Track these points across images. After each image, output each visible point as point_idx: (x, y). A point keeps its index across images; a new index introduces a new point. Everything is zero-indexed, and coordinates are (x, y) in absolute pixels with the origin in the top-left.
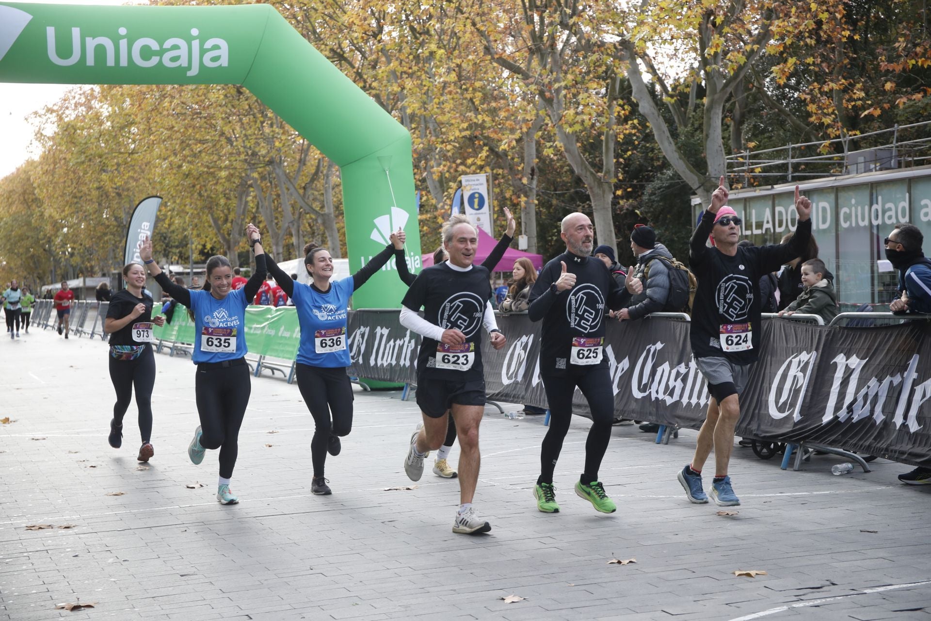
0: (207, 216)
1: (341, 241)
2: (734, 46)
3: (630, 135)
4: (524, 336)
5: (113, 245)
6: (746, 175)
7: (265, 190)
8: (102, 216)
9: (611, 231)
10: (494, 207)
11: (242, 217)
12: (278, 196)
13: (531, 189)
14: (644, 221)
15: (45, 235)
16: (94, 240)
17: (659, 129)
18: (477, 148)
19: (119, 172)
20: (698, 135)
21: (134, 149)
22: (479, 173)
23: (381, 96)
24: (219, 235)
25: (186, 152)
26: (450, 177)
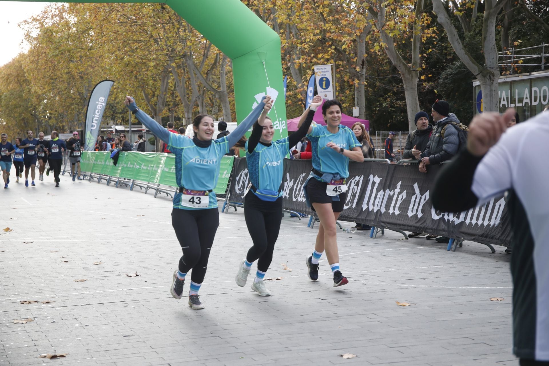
0: (141, 92)
1: (231, 110)
3: (431, 37)
4: (357, 176)
5: (78, 111)
6: (512, 65)
7: (180, 75)
8: (70, 92)
9: (417, 104)
10: (336, 87)
11: (165, 93)
12: (189, 79)
13: (362, 75)
14: (440, 97)
15: (32, 105)
16: (64, 108)
17: (451, 33)
18: (325, 46)
19: (81, 62)
20: (478, 38)
21: (92, 46)
22: (326, 64)
23: (260, 10)
24: (148, 105)
25: (127, 49)
26: (307, 67)
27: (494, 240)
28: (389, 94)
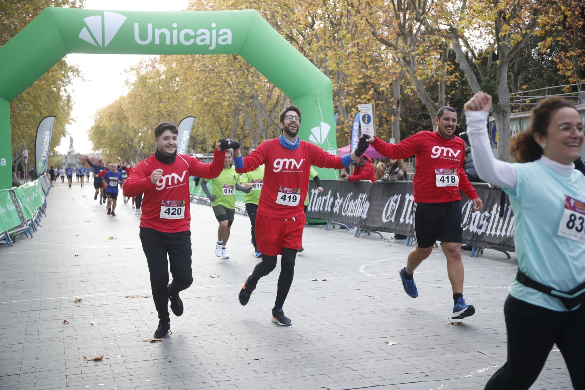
0: (217, 127)
2: (515, 30)
3: (454, 81)
4: (396, 195)
6: (521, 104)
7: (248, 112)
10: (376, 122)
11: (236, 127)
12: (256, 115)
13: (397, 112)
15: (129, 137)
17: (471, 78)
18: (367, 89)
19: (169, 103)
20: (493, 82)
21: (177, 90)
22: (368, 103)
23: (314, 60)
25: (206, 91)
26: (352, 106)
27: (509, 248)
28: (419, 128)
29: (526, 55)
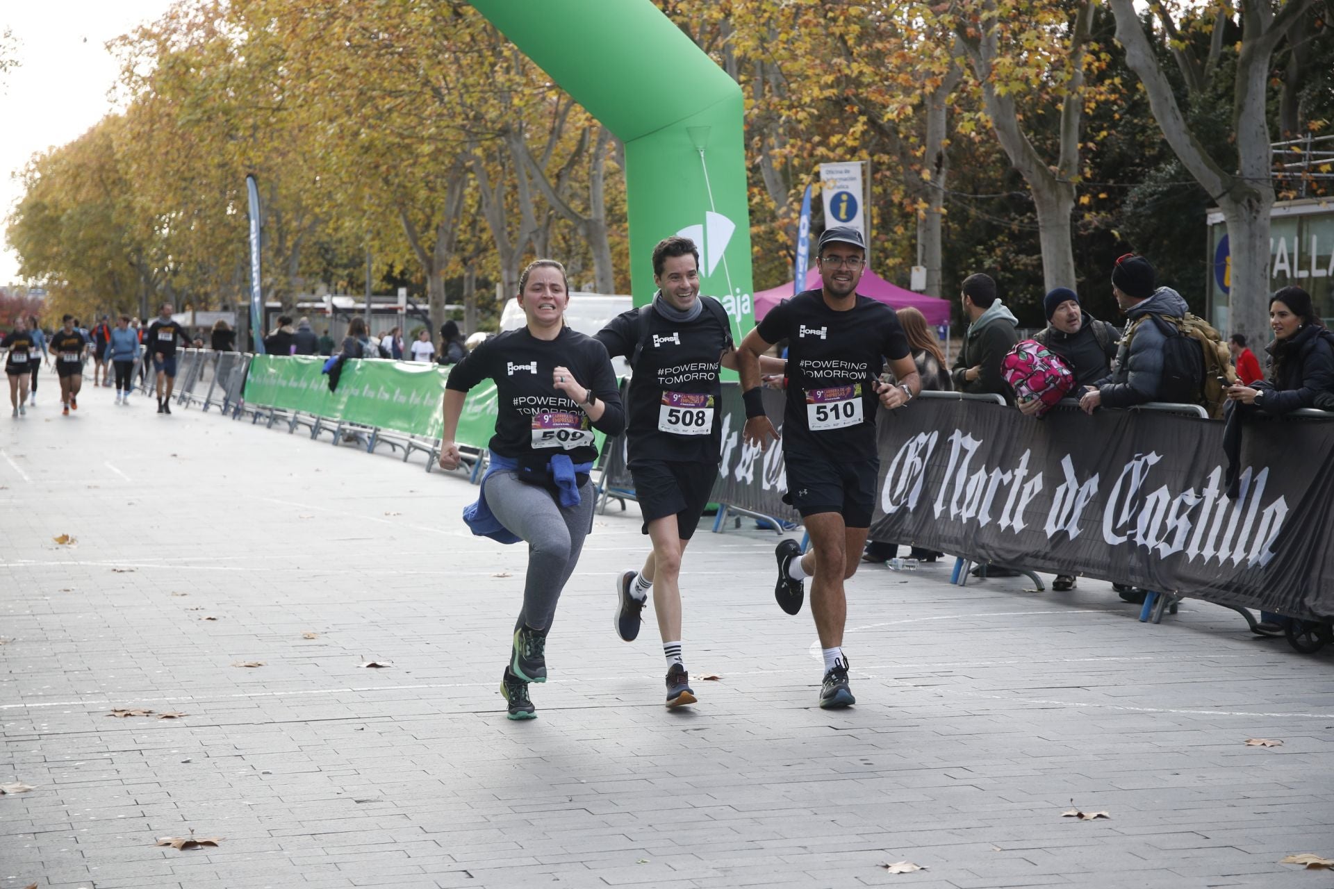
0: (397, 217)
1: (615, 265)
3: (1107, 102)
4: (923, 434)
5: (243, 260)
6: (1305, 175)
7: (492, 177)
9: (1068, 264)
10: (872, 217)
11: (455, 221)
12: (515, 187)
13: (935, 190)
14: (1124, 247)
15: (132, 240)
16: (211, 250)
17: (1159, 94)
18: (847, 118)
19: (255, 140)
20: (1224, 107)
21: (281, 102)
22: (849, 160)
23: (691, 26)
24: (415, 250)
25: (367, 110)
26: (802, 166)
27: (1255, 601)
28: (1000, 238)
29: (1325, 28)
